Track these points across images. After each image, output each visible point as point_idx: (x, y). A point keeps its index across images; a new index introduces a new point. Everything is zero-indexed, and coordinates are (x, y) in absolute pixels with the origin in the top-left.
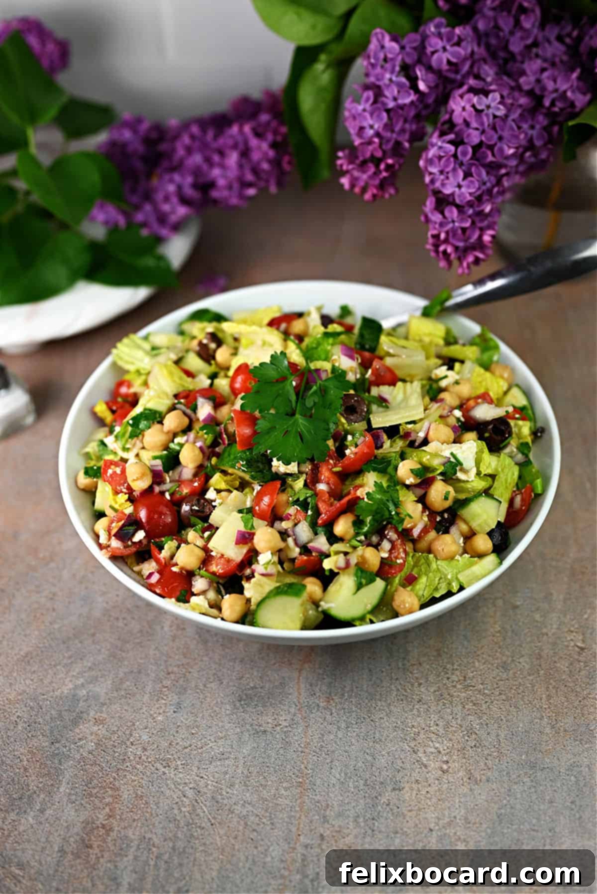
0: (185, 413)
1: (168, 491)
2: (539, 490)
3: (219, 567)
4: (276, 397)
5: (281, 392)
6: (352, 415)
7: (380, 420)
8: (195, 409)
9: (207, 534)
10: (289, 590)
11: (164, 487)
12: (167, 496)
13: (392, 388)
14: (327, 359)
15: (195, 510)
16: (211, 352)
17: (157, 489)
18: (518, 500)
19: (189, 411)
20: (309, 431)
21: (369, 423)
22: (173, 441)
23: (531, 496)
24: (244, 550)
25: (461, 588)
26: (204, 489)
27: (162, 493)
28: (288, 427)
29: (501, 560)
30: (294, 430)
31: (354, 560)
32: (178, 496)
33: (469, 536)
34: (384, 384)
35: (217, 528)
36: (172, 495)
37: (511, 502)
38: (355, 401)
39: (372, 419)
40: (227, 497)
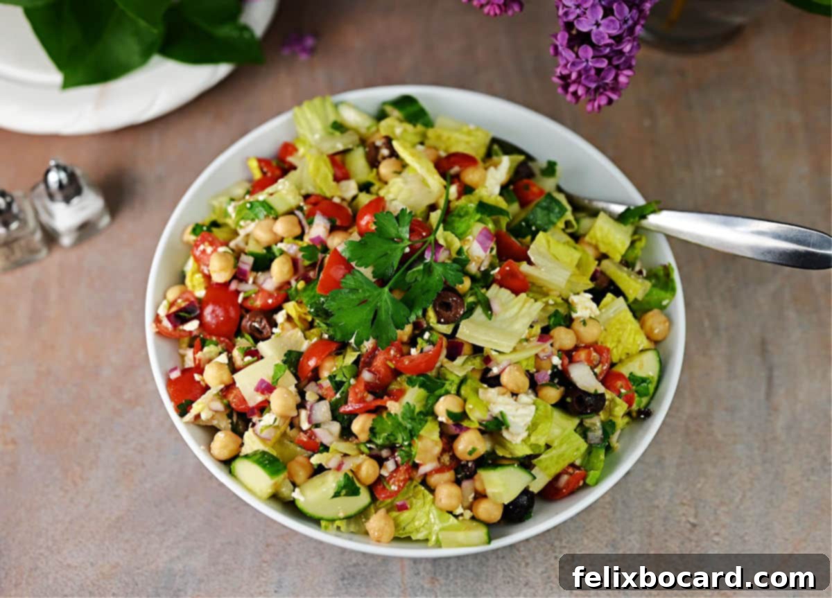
0: (300, 222)
1: (245, 292)
2: (589, 481)
3: (234, 400)
4: (382, 256)
5: (389, 252)
6: (447, 311)
7: (469, 332)
8: (311, 223)
9: (248, 358)
10: (268, 466)
11: (243, 287)
12: (240, 300)
13: (513, 296)
14: (461, 237)
15: (254, 327)
16: (380, 158)
17: (233, 286)
18: (565, 478)
19: (304, 222)
20: (387, 311)
21: (455, 330)
22: (276, 244)
23: (578, 482)
24: (259, 398)
25: (438, 545)
26: (279, 308)
27: (237, 292)
28: (369, 297)
29: (490, 539)
30: (374, 302)
31: (349, 465)
32: (249, 304)
33: (480, 496)
34: (507, 287)
35: (262, 358)
36: (245, 299)
37: (557, 477)
38: (453, 300)
39: (461, 326)
40: (288, 330)
